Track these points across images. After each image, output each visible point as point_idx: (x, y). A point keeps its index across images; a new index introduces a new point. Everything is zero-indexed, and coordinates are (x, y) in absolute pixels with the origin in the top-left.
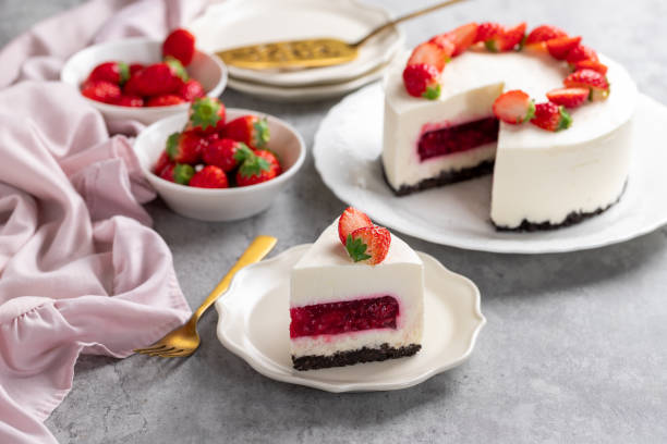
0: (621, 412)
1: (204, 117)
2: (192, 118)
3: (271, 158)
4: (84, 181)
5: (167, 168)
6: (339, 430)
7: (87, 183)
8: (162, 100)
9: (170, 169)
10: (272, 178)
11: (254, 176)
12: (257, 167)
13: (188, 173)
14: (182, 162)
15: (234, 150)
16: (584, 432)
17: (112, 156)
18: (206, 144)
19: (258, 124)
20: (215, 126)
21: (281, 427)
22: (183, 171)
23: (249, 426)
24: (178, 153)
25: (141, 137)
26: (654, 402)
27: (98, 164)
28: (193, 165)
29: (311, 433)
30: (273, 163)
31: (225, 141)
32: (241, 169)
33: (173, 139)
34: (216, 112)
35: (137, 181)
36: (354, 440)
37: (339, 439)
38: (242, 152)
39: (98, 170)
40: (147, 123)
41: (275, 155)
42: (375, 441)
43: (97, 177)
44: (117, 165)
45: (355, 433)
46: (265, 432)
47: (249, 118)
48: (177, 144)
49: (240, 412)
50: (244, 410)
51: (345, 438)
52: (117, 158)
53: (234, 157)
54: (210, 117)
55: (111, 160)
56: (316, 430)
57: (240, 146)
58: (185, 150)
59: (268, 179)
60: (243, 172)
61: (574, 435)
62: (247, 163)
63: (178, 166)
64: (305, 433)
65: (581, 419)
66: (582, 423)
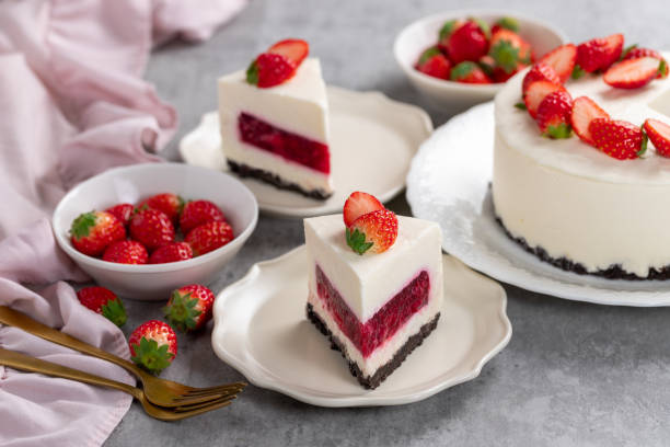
0: (645, 405)
23: (234, 424)
29: (301, 432)
46: (251, 431)
56: (306, 428)
61: (591, 430)
64: (296, 431)
65: (601, 414)
66: (601, 417)
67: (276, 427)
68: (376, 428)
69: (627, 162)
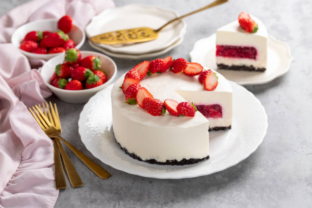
0: (254, 188)
1: (71, 57)
2: (66, 58)
3: (102, 74)
4: (20, 90)
5: (56, 80)
6: (132, 202)
7: (21, 91)
8: (55, 50)
9: (57, 81)
10: (101, 84)
11: (93, 84)
12: (94, 80)
13: (64, 83)
14: (62, 78)
15: (84, 72)
16: (238, 199)
17: (31, 79)
18: (73, 69)
19: (95, 60)
20: (76, 61)
21: (106, 202)
22: (62, 82)
23: (92, 202)
24: (60, 74)
25: (44, 67)
26: (269, 184)
27: (26, 83)
28: (67, 79)
29: (119, 204)
30: (103, 76)
31: (80, 68)
32: (87, 81)
33: (58, 67)
34: (76, 55)
35: (43, 88)
36: (138, 207)
37: (132, 206)
38: (87, 73)
39: (26, 86)
40: (46, 60)
41: (104, 73)
42: (147, 207)
43: (26, 88)
44: (34, 82)
45: (139, 203)
46: (99, 205)
47: (91, 56)
48: (60, 70)
49: (88, 196)
50: (90, 195)
51: (134, 206)
52: (34, 79)
53: (84, 75)
54: (73, 57)
55: (31, 81)
56: (121, 203)
57: (87, 70)
58: (63, 72)
59: (99, 85)
60: (88, 82)
62: (90, 78)
63: (60, 80)
64: (117, 204)
65: (237, 193)
66: (238, 194)
67: (109, 203)
68: (148, 202)
69: (157, 117)
